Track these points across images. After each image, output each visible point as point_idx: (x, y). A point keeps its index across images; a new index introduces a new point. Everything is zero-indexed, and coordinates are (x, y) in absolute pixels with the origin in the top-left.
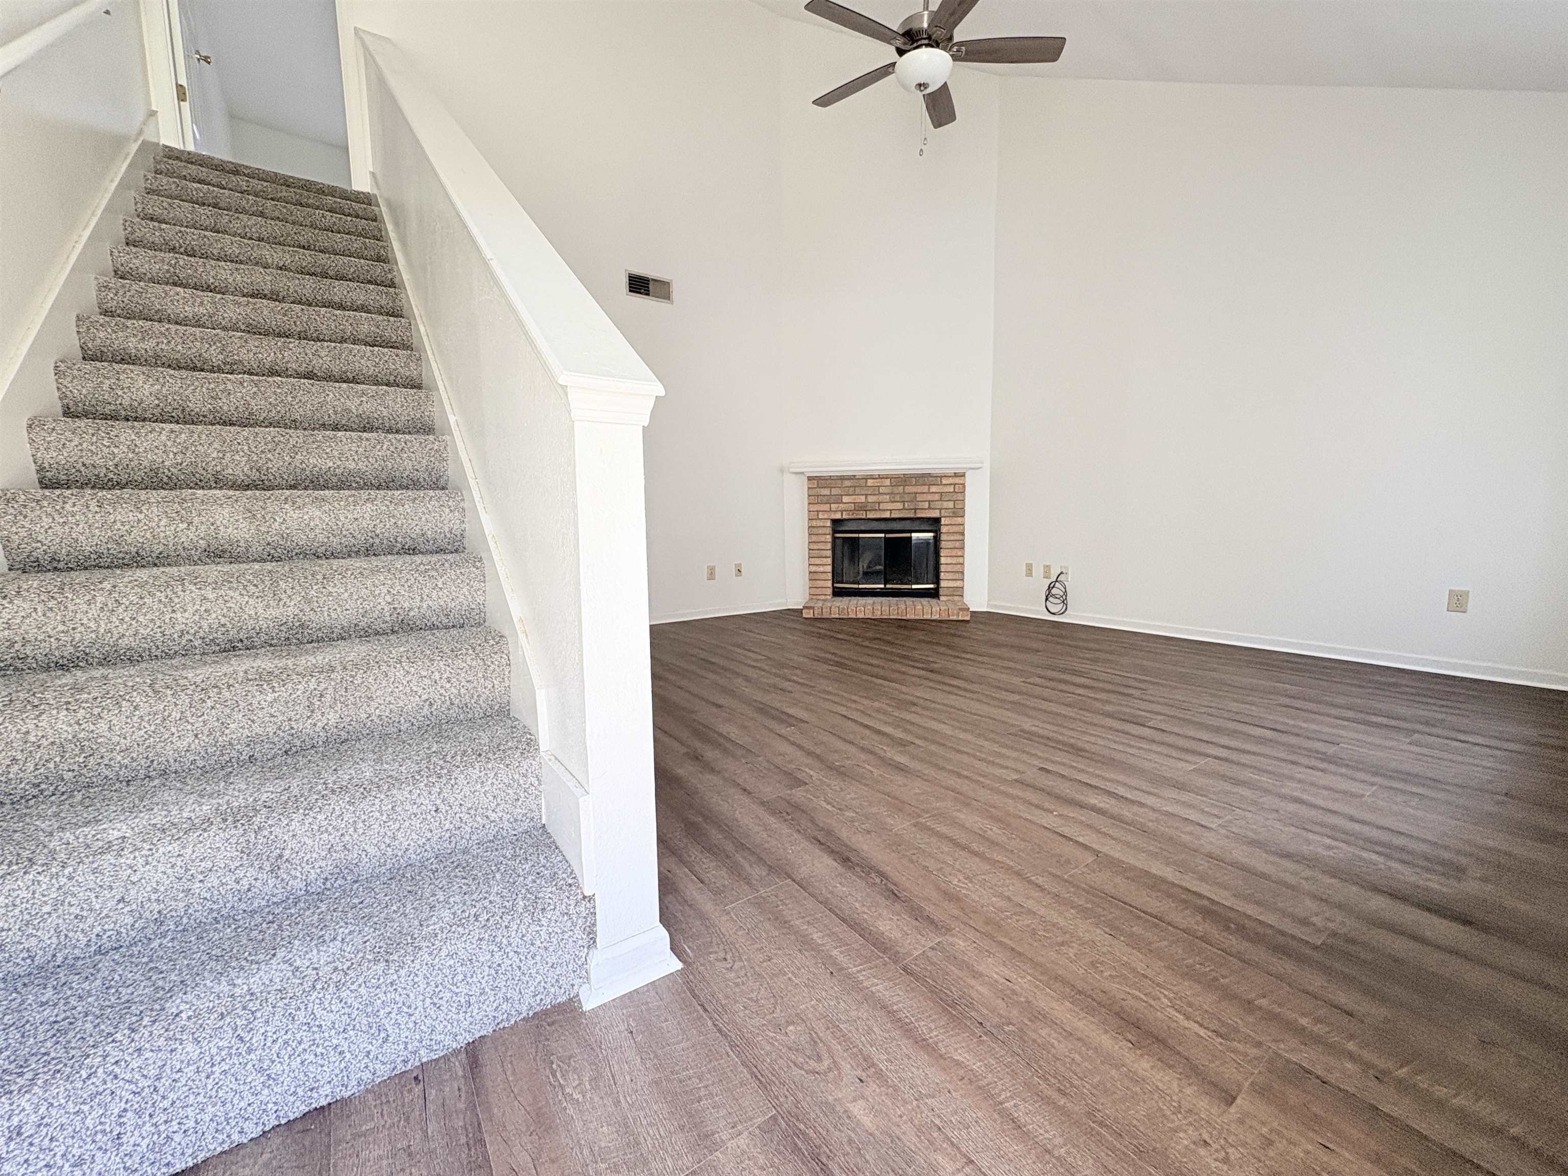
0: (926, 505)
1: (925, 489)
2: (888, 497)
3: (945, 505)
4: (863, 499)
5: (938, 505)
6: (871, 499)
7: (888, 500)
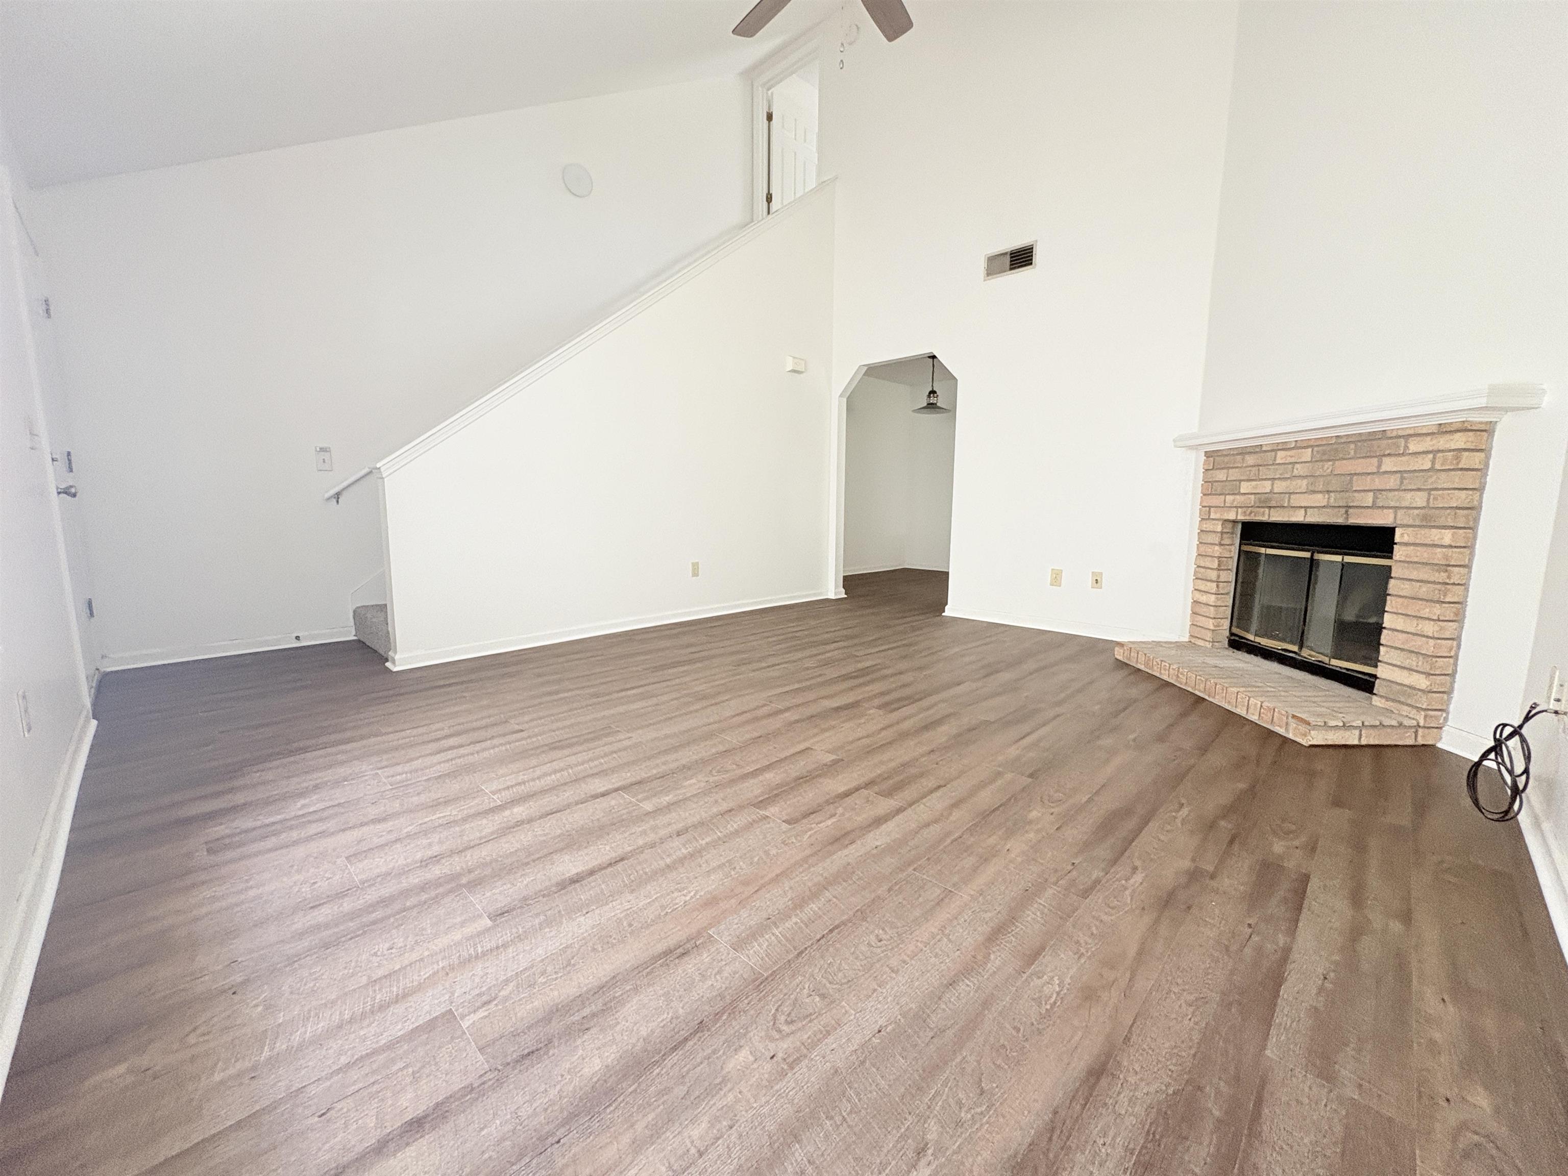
0: (1369, 499)
1: (1371, 465)
2: (1305, 482)
3: (1408, 499)
4: (1266, 487)
5: (1392, 499)
6: (1279, 487)
7: (1303, 489)
